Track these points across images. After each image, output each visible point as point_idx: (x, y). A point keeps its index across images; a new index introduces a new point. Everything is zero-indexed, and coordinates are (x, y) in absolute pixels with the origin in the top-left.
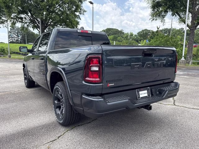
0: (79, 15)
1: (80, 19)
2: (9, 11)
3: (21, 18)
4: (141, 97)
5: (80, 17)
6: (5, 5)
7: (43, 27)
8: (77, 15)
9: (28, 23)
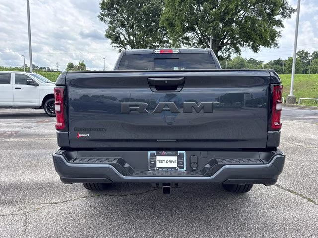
0: (282, 19)
1: (283, 27)
2: (172, 30)
3: (187, 38)
4: (158, 167)
5: (282, 23)
6: (168, 22)
7: (216, 48)
8: (277, 20)
9: (196, 44)
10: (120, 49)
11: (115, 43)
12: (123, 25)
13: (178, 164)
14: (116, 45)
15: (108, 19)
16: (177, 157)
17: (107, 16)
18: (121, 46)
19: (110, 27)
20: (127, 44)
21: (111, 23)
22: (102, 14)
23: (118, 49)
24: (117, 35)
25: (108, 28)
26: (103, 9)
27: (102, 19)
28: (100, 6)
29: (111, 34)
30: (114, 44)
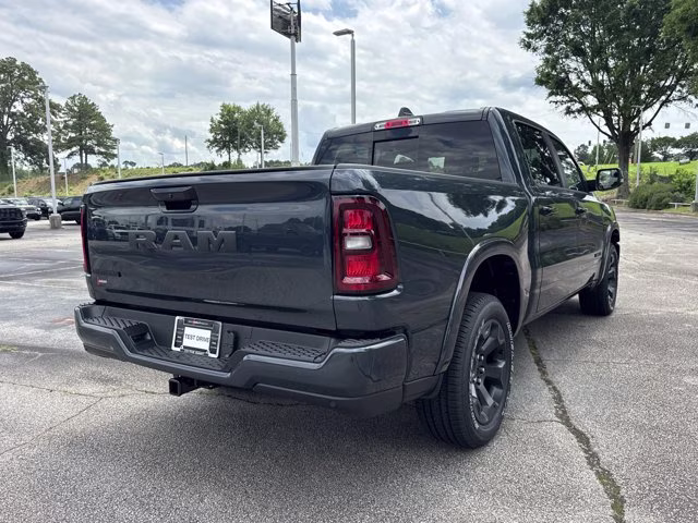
4: (184, 347)
10: (569, 108)
11: (557, 94)
12: (578, 51)
13: (211, 345)
14: (559, 98)
15: (542, 44)
16: (209, 332)
17: (539, 36)
18: (571, 100)
19: (547, 60)
20: (586, 94)
21: (549, 50)
22: (529, 36)
23: (565, 106)
24: (563, 75)
25: (541, 63)
26: (530, 23)
27: (528, 46)
28: (525, 18)
29: (548, 75)
30: (553, 98)
